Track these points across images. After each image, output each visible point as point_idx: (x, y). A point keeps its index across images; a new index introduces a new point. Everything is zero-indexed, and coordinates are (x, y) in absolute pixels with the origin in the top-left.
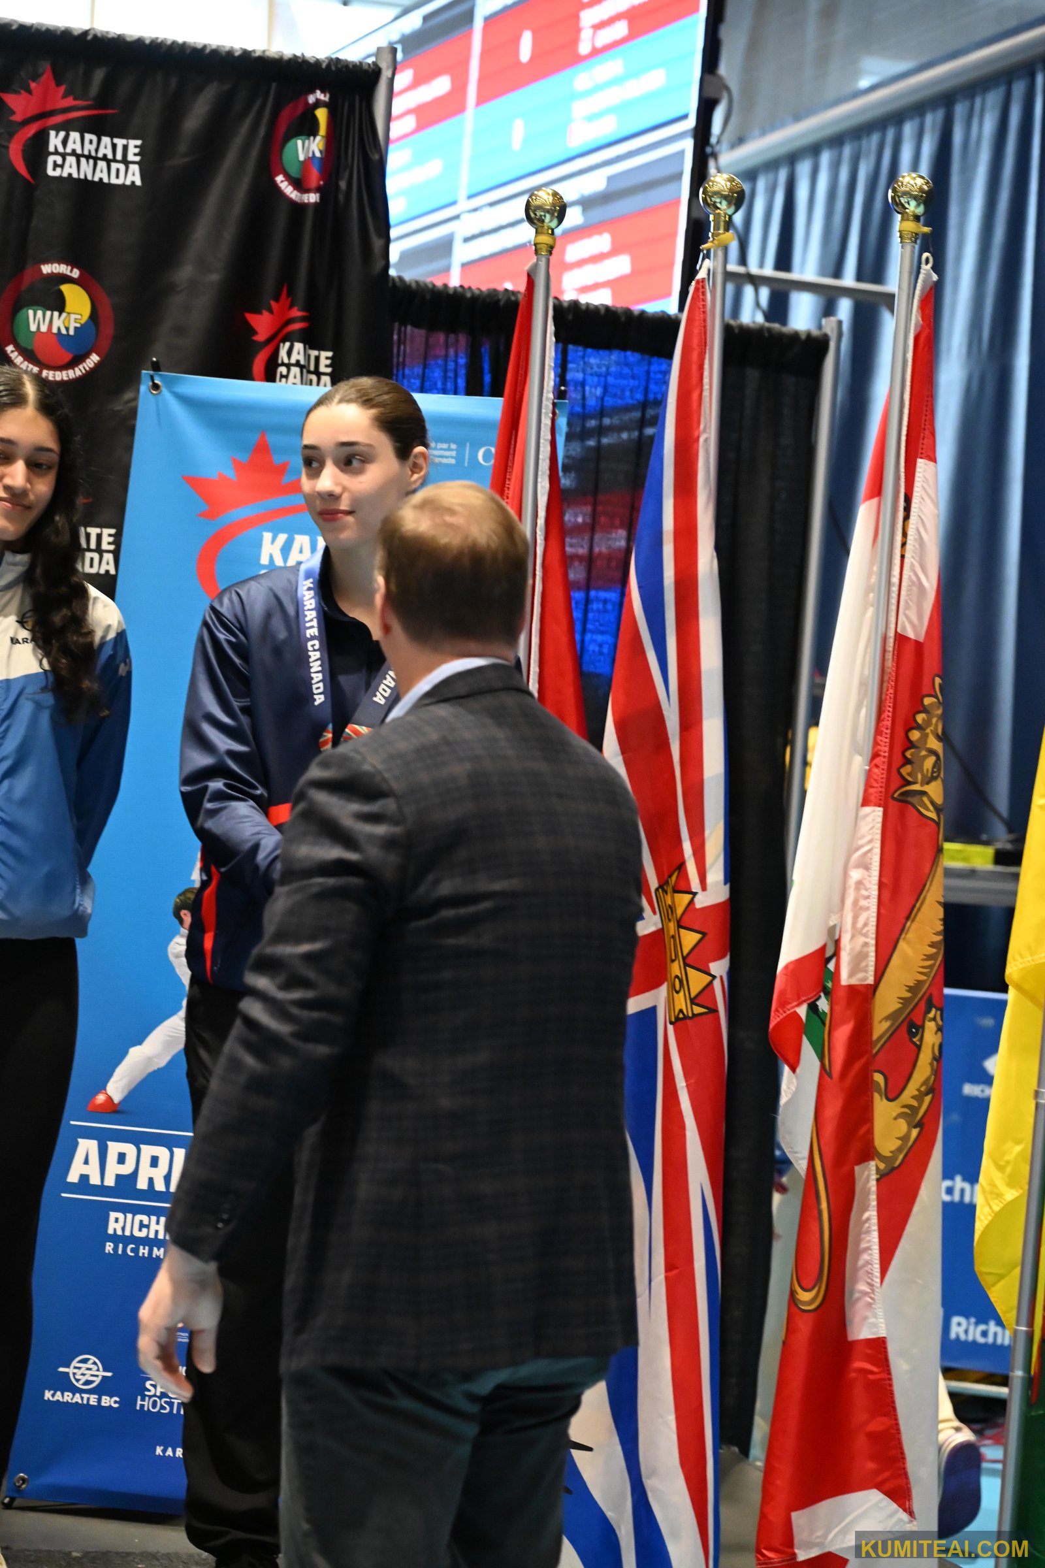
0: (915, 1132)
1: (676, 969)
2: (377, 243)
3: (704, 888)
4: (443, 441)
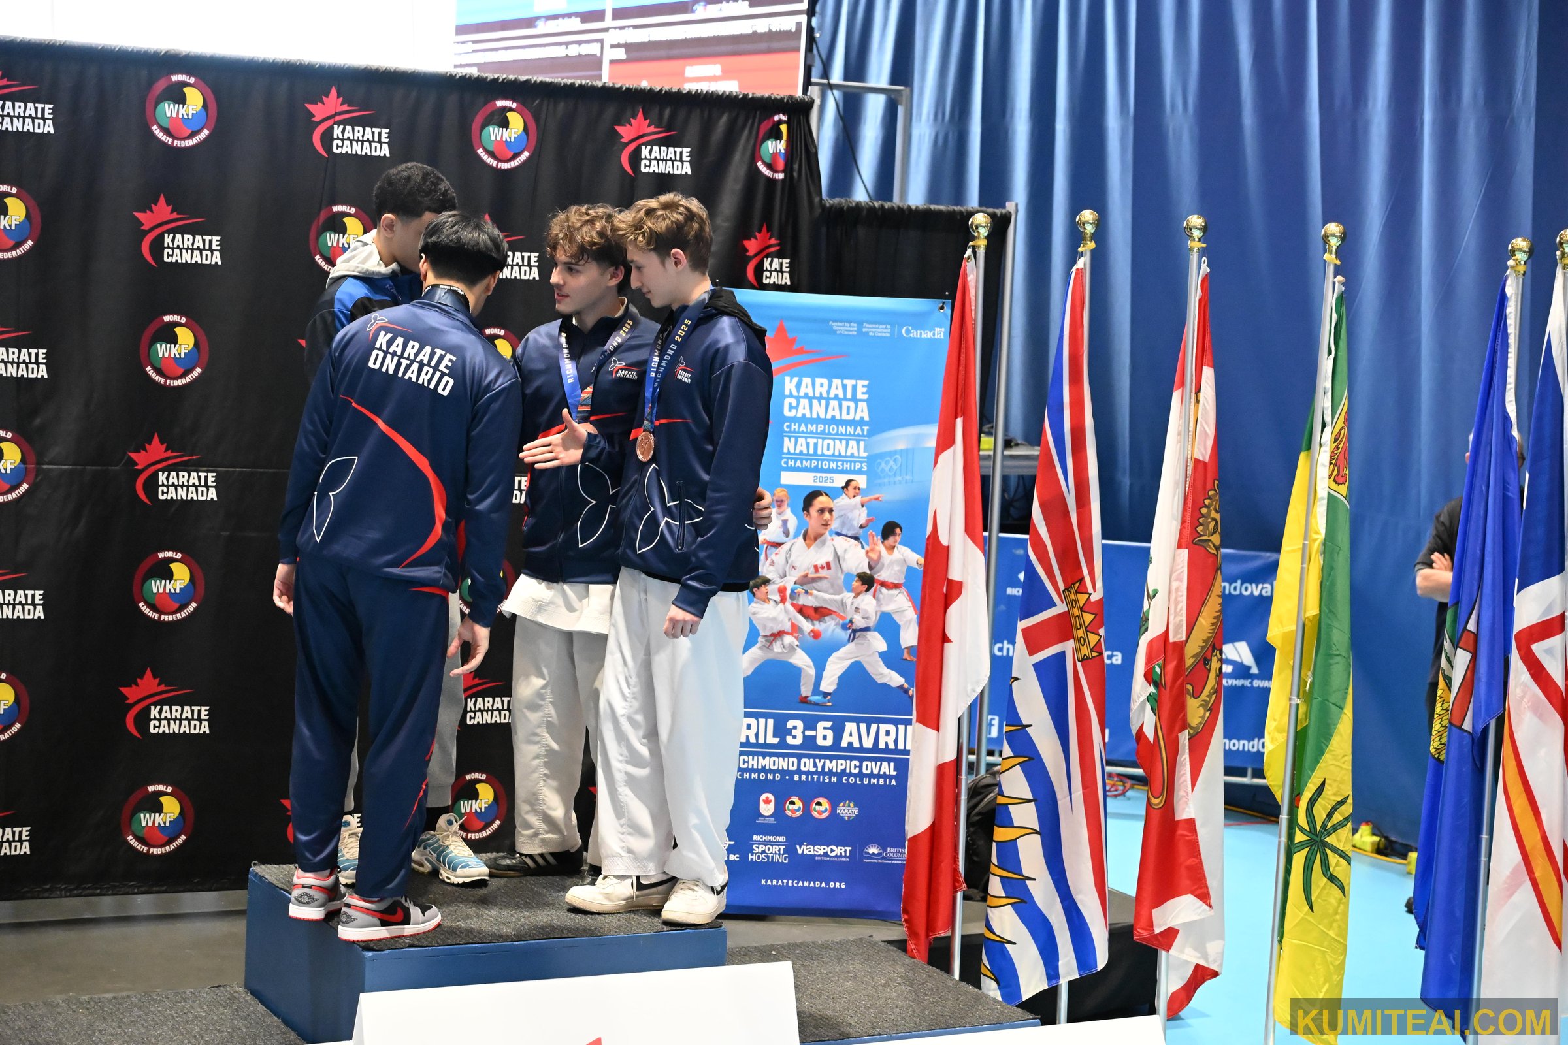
0: (1208, 714)
1: (1081, 633)
2: (817, 199)
3: (1095, 591)
4: (883, 323)
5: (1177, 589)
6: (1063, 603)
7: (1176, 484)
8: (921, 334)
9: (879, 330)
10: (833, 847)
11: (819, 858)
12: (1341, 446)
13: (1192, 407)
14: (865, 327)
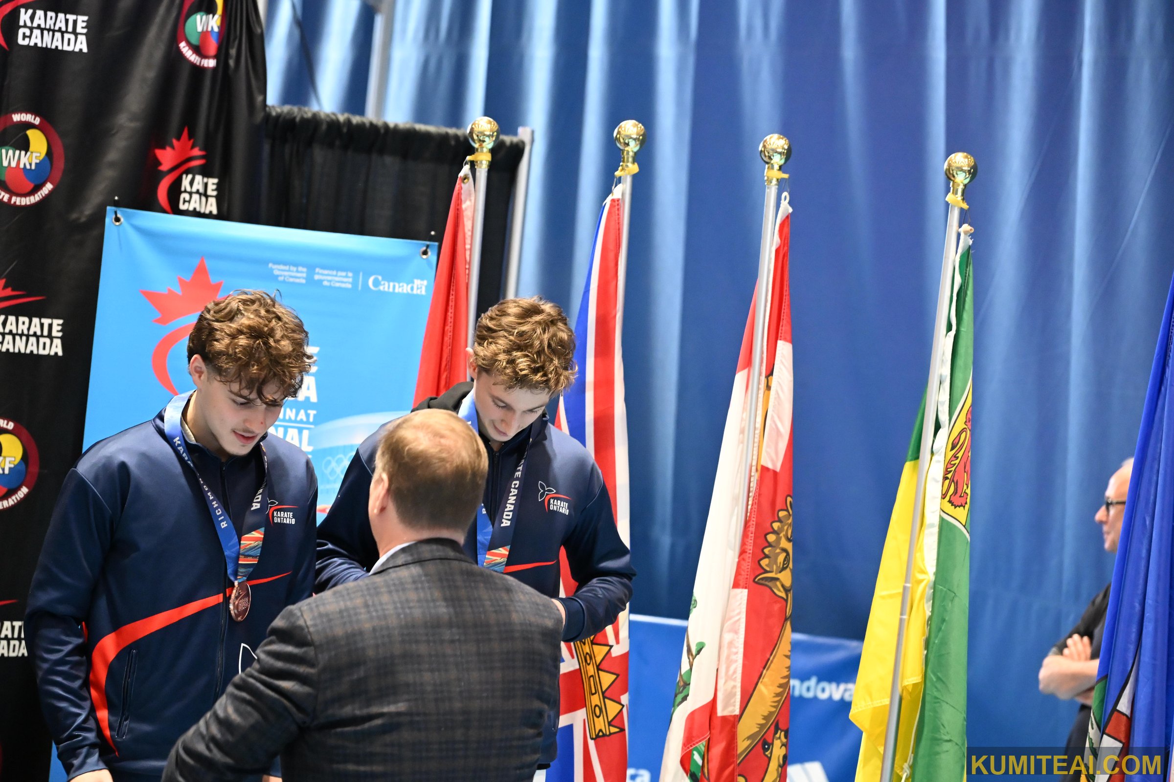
1: (596, 700)
3: (618, 642)
4: (343, 270)
5: (731, 644)
6: (573, 657)
7: (736, 499)
8: (394, 288)
9: (337, 279)
12: (960, 455)
13: (761, 395)
14: (318, 274)
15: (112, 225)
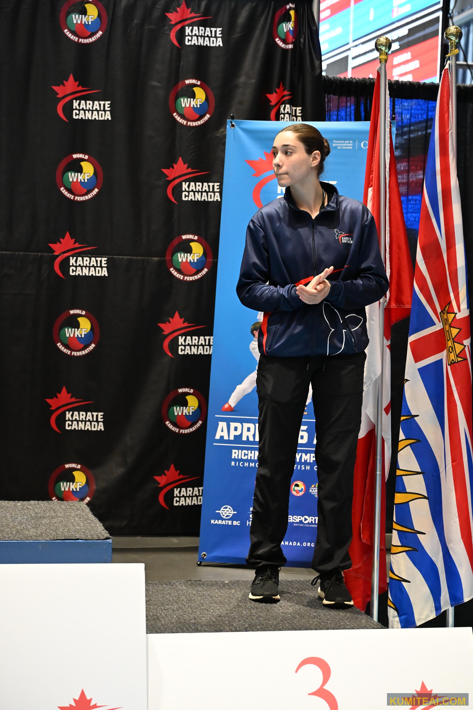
1: (450, 344)
3: (460, 311)
4: (347, 140)
6: (440, 322)
9: (345, 145)
10: (307, 517)
11: (296, 525)
14: (335, 143)
15: (230, 128)
